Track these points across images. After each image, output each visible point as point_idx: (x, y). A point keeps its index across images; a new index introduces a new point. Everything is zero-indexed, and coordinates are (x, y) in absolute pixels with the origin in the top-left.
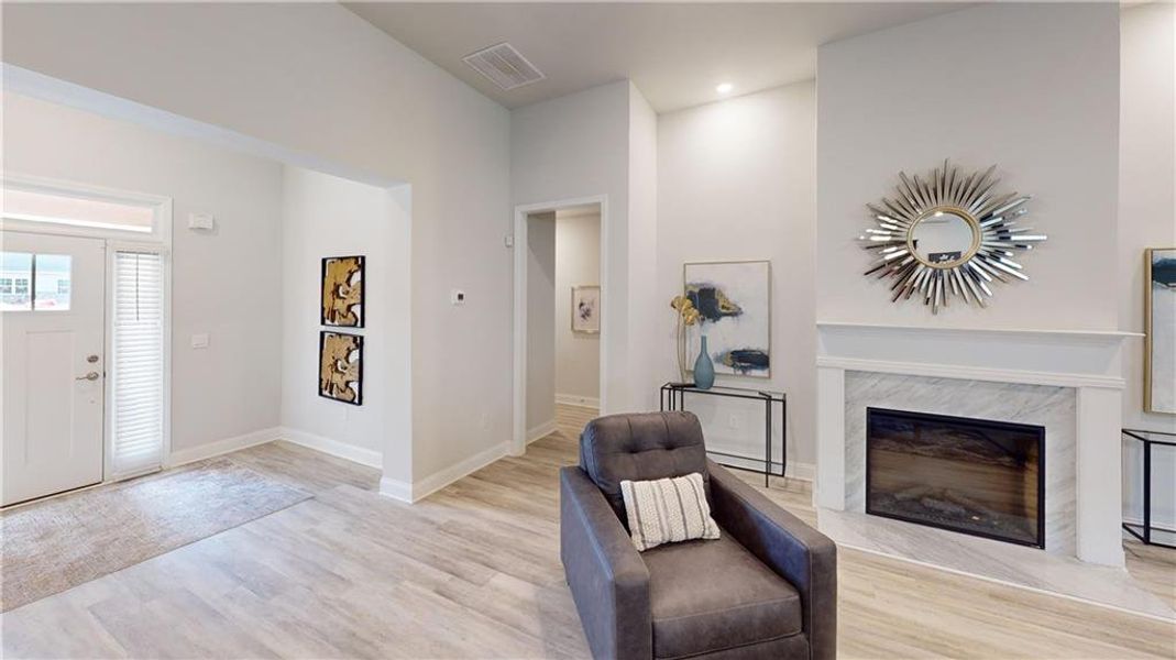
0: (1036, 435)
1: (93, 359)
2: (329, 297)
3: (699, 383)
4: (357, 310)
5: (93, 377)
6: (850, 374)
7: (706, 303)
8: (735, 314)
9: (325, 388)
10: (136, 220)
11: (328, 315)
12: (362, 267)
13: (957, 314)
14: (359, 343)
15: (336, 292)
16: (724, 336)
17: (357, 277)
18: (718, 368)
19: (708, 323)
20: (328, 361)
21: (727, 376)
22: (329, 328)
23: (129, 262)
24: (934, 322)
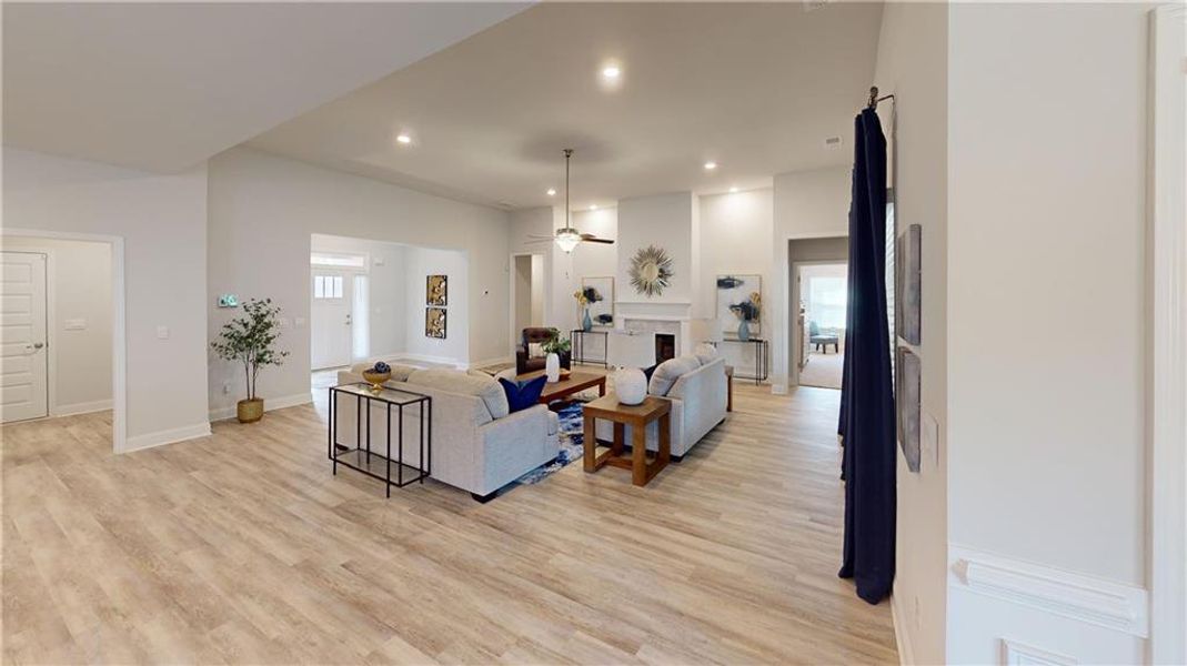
0: (672, 337)
1: (348, 316)
2: (431, 293)
3: (587, 329)
4: (443, 298)
5: (348, 323)
6: (626, 320)
7: (590, 295)
8: (601, 300)
9: (429, 332)
10: (358, 262)
11: (430, 300)
12: (446, 280)
13: (655, 298)
14: (445, 313)
15: (433, 291)
16: (597, 309)
17: (443, 284)
18: (594, 323)
19: (592, 304)
20: (430, 320)
21: (598, 327)
22: (432, 306)
23: (358, 278)
24: (648, 301)
